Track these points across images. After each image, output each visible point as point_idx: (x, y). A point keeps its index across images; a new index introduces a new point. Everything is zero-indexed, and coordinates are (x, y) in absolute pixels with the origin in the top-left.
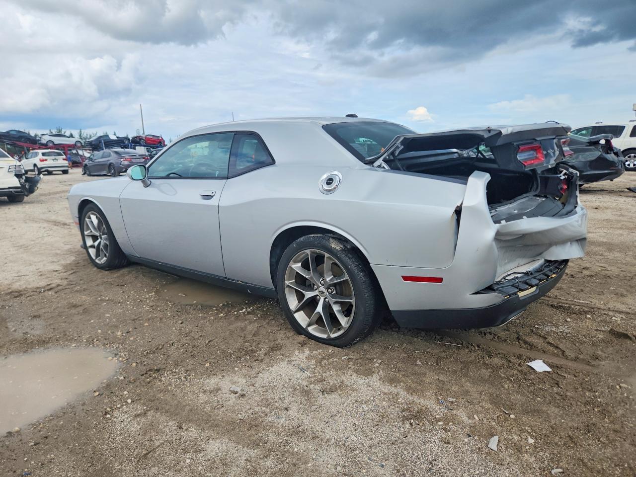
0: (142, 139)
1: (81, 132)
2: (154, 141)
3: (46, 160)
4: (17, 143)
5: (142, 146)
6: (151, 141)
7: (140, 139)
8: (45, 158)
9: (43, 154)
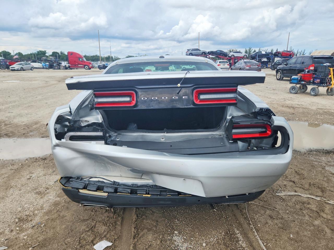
0: (280, 53)
1: (260, 49)
2: (287, 54)
3: (220, 65)
4: (219, 56)
5: (279, 57)
6: (285, 54)
7: (279, 53)
8: (220, 64)
9: (220, 62)
